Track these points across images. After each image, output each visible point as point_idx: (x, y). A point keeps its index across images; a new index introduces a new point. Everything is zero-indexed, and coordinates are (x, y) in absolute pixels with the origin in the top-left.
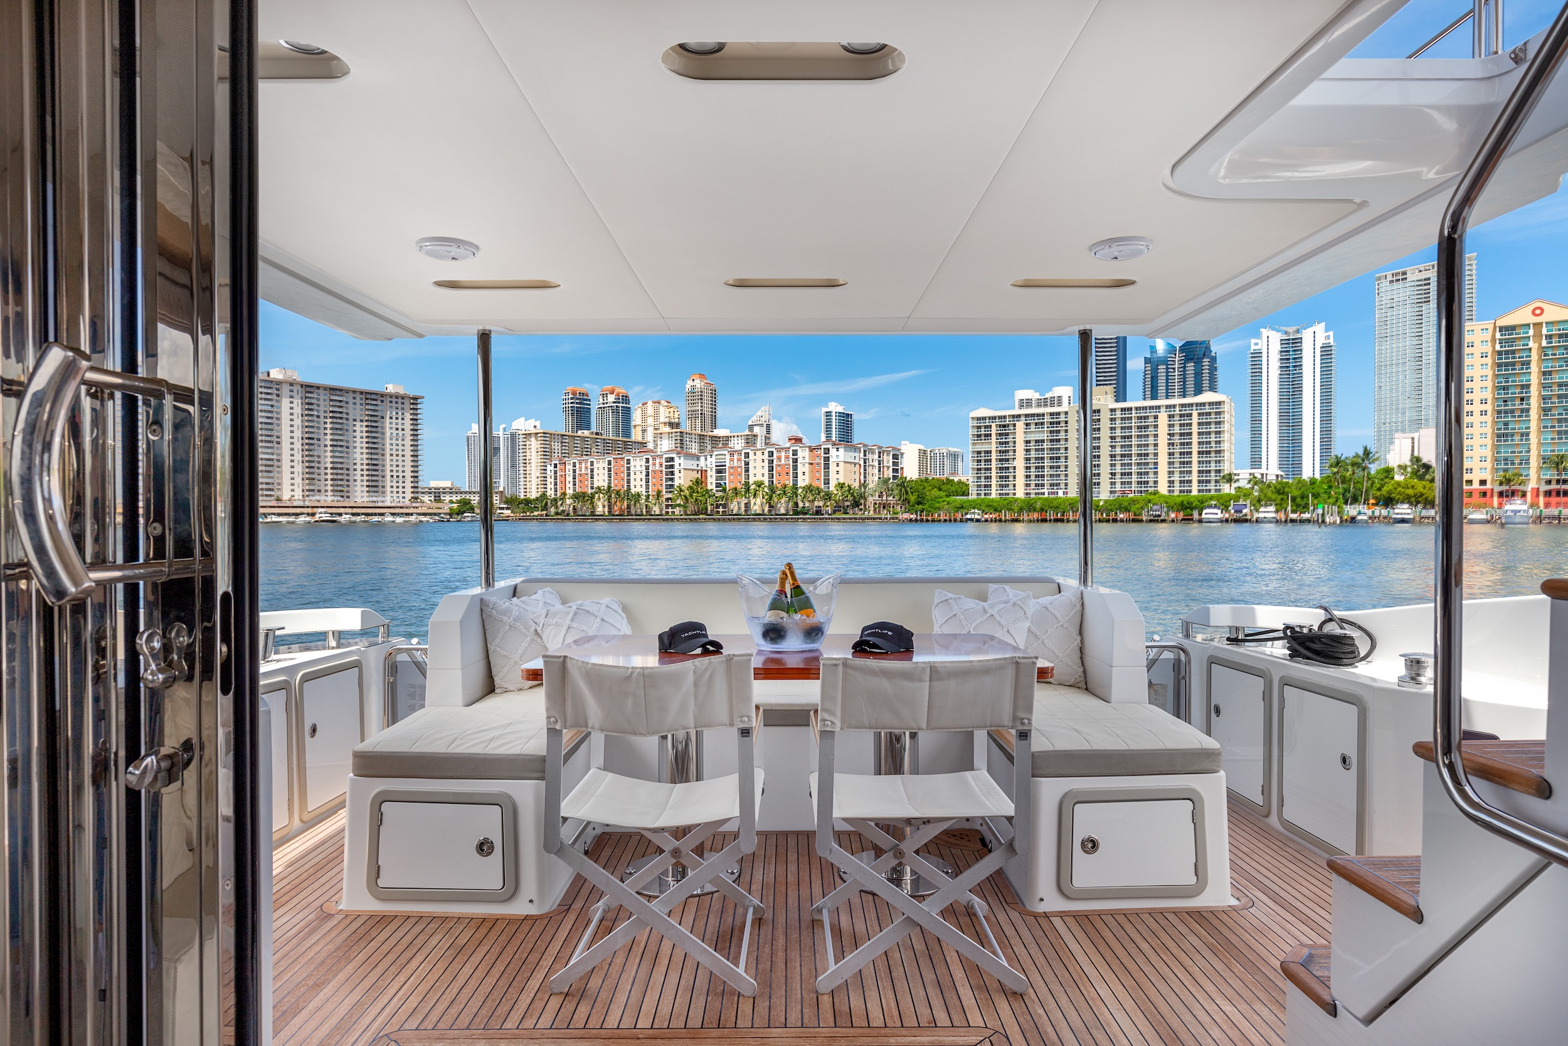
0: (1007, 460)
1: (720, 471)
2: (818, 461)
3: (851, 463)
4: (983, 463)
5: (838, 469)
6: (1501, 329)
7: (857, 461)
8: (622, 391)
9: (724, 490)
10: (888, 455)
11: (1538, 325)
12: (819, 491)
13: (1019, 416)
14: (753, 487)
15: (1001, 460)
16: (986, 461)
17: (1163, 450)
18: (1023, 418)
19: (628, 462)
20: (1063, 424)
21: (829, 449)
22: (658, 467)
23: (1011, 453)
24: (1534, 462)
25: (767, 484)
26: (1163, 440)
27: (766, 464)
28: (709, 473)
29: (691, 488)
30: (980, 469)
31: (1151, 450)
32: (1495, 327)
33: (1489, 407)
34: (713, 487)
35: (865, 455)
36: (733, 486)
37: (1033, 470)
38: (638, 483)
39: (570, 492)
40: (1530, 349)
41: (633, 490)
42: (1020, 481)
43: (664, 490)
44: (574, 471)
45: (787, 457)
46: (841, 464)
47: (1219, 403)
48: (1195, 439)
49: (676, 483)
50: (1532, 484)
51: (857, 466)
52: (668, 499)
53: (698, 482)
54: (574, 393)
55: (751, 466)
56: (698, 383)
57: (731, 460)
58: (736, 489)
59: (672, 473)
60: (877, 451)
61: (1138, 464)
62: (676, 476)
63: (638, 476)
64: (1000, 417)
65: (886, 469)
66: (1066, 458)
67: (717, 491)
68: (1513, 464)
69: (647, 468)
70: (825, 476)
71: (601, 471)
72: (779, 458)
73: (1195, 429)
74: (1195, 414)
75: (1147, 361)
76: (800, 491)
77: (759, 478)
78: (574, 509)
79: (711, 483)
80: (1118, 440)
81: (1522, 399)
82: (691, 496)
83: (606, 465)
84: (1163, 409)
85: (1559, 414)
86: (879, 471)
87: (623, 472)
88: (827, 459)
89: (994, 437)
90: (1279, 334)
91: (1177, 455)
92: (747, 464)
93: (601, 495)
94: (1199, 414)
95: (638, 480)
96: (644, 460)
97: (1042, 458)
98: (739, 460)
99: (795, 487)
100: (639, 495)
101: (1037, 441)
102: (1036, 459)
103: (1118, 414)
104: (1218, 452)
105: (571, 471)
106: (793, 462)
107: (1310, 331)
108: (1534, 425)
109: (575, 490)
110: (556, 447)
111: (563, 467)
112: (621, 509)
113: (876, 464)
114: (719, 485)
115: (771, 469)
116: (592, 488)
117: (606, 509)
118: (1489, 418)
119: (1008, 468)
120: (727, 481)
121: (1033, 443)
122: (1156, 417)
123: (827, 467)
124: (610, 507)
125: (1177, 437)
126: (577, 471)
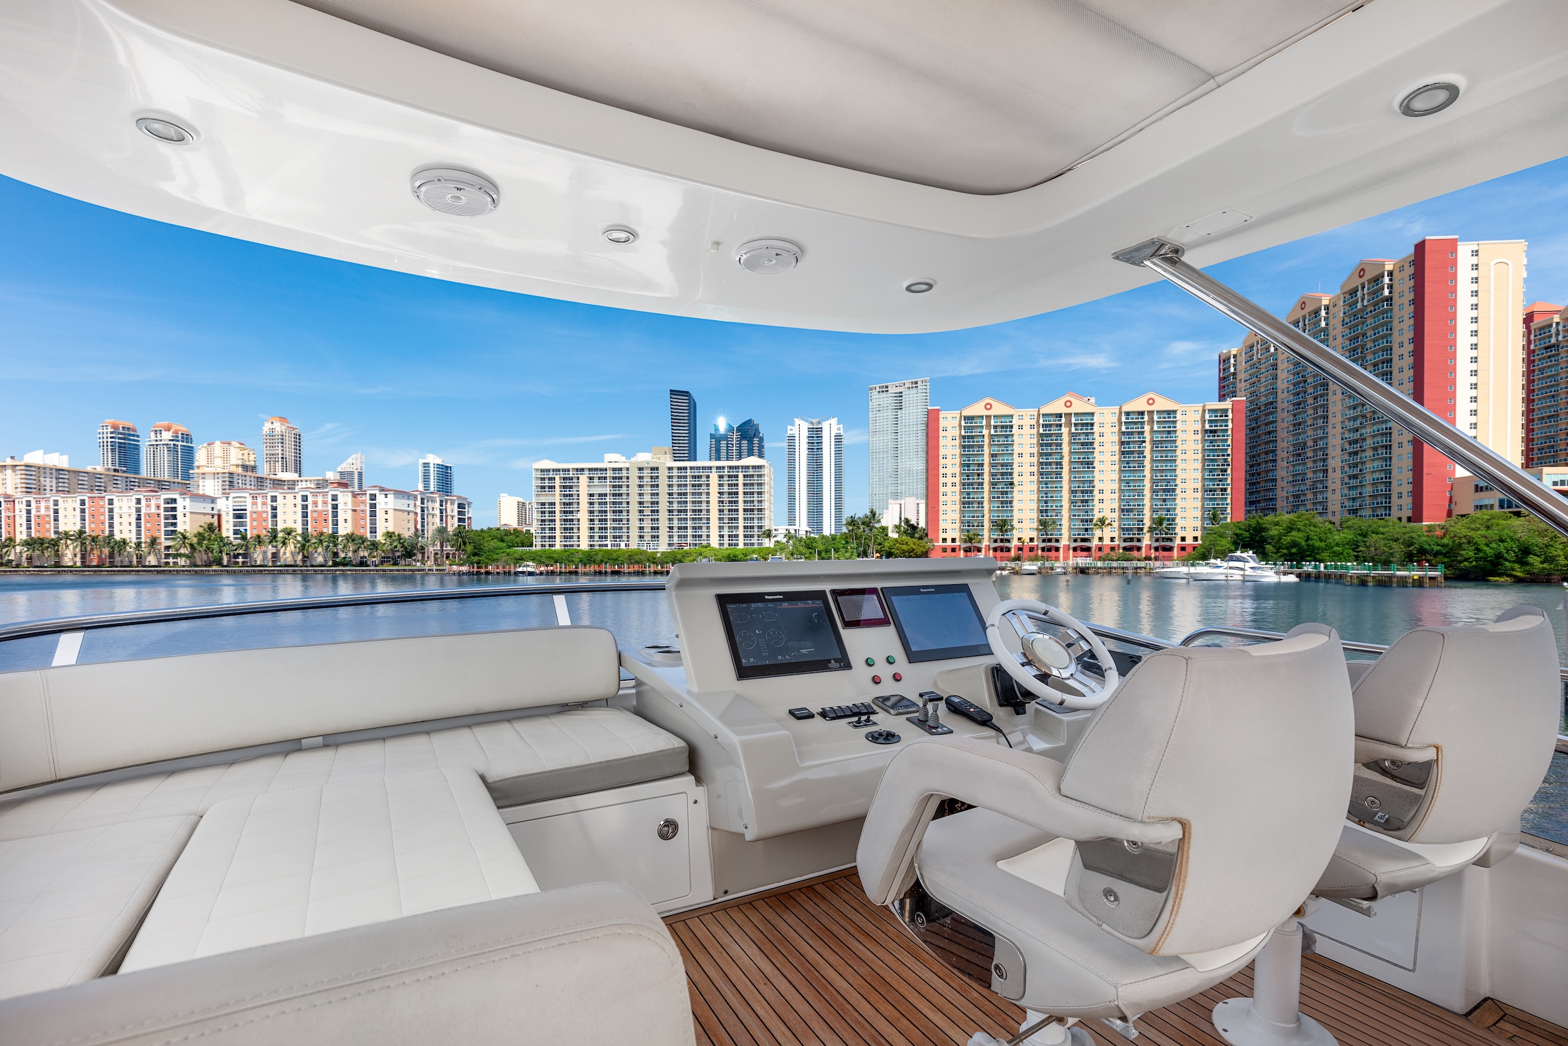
0: (571, 512)
1: (239, 515)
2: (362, 507)
3: (403, 511)
4: (547, 515)
5: (386, 516)
6: (967, 418)
7: (411, 508)
8: (183, 429)
9: (244, 538)
10: (452, 503)
11: (989, 417)
12: (363, 540)
13: (582, 470)
14: (280, 535)
15: (565, 512)
16: (550, 512)
17: (714, 507)
18: (586, 472)
19: (111, 502)
20: (624, 480)
21: (375, 495)
22: (153, 510)
23: (575, 506)
24: (987, 524)
25: (300, 531)
26: (714, 498)
27: (299, 509)
28: (224, 519)
29: (199, 534)
30: (542, 521)
31: (704, 506)
32: (961, 417)
33: (957, 480)
34: (232, 537)
35: (422, 503)
36: (255, 532)
37: (596, 522)
38: (125, 528)
39: (21, 535)
40: (983, 436)
41: (118, 537)
42: (584, 533)
43: (163, 537)
44: (29, 512)
45: (325, 503)
46: (391, 512)
47: (760, 467)
48: (741, 498)
49: (180, 528)
50: (986, 542)
51: (412, 515)
52: (168, 548)
53: (211, 528)
54: (115, 427)
55: (279, 511)
56: (278, 427)
57: (254, 504)
58: (259, 537)
59: (175, 517)
60: (438, 500)
61: (693, 519)
62: (180, 520)
63: (126, 520)
64: (564, 470)
65: (449, 518)
66: (628, 511)
67: (235, 539)
68: (973, 526)
69: (138, 510)
70: (371, 524)
71: (70, 512)
72: (315, 503)
73: (741, 489)
74: (741, 475)
75: (712, 436)
76: (340, 539)
77: (290, 525)
78: (29, 558)
79: (228, 530)
80: (675, 496)
81: (979, 475)
82: (200, 543)
83: (78, 505)
84: (714, 470)
85: (1002, 488)
86: (441, 520)
87: (103, 514)
88: (373, 506)
89: (557, 489)
90: (807, 423)
91: (726, 512)
92: (274, 508)
93: (69, 542)
94: (744, 476)
95: (125, 524)
96: (134, 501)
97: (605, 512)
98: (264, 504)
99: (334, 536)
100: (124, 542)
101: (600, 495)
102: (600, 512)
103: (675, 473)
104: (760, 510)
105: (24, 512)
106: (333, 508)
107: (828, 422)
108: (986, 495)
109: (29, 535)
110: (48, 483)
111: (10, 506)
112: (99, 557)
113: (437, 512)
114: (236, 532)
115: (305, 515)
116: (56, 532)
117: (78, 559)
118: (957, 488)
119: (572, 520)
120: (248, 528)
121: (596, 497)
122: (708, 477)
123: (373, 514)
124: (83, 557)
125: (726, 496)
126: (33, 512)
